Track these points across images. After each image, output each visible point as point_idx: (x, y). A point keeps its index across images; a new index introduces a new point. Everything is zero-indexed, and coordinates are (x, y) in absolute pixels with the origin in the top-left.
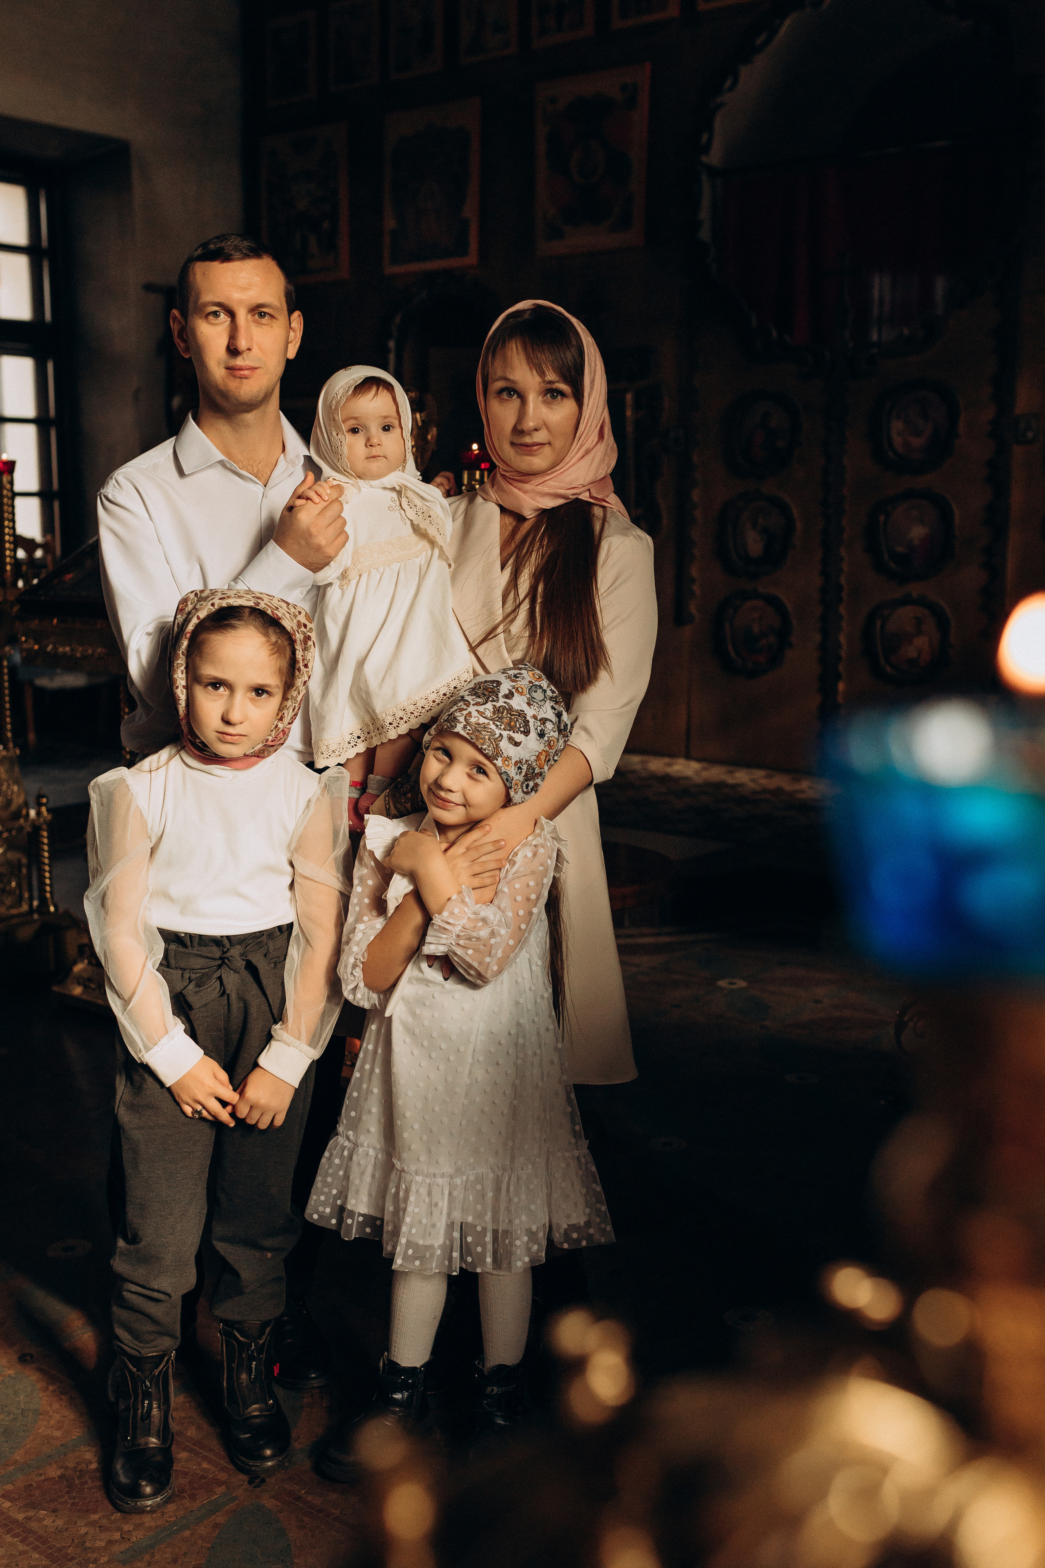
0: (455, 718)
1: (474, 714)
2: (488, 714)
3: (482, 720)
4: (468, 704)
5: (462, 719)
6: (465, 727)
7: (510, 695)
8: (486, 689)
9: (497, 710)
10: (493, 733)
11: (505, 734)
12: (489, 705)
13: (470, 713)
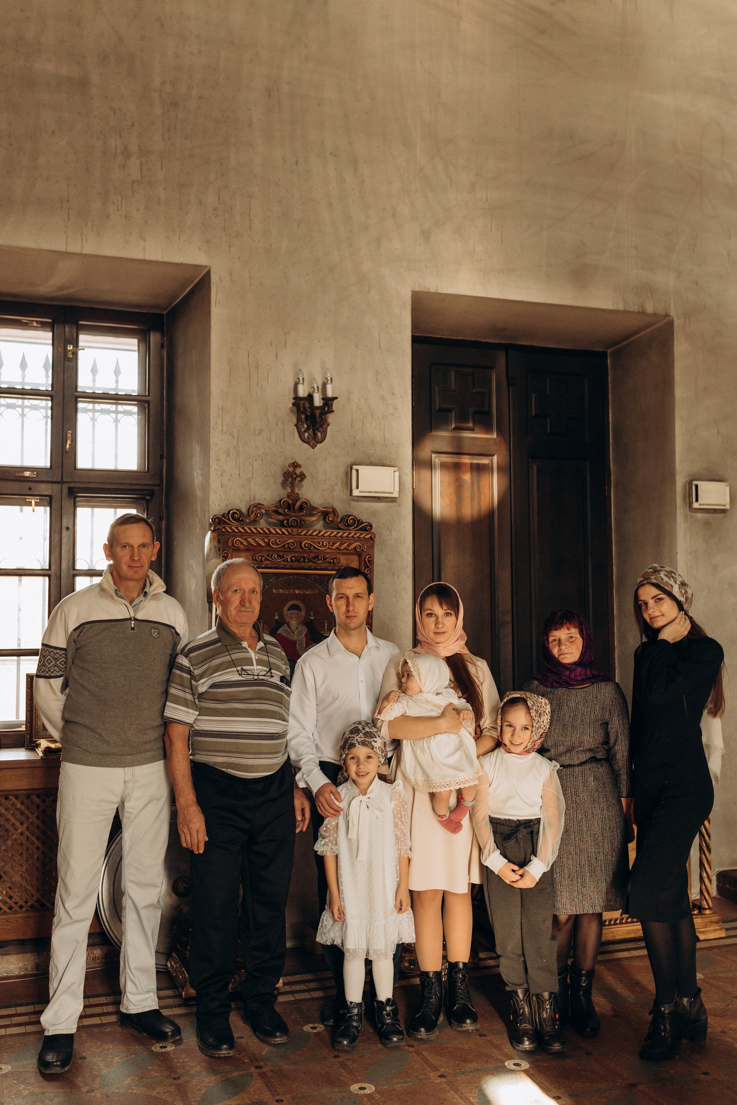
0: (353, 743)
1: (358, 739)
2: (363, 736)
3: (362, 739)
4: (354, 737)
5: (356, 742)
6: (359, 744)
7: (364, 729)
8: (355, 730)
9: (364, 734)
10: (369, 741)
11: (371, 740)
12: (361, 734)
13: (357, 739)
